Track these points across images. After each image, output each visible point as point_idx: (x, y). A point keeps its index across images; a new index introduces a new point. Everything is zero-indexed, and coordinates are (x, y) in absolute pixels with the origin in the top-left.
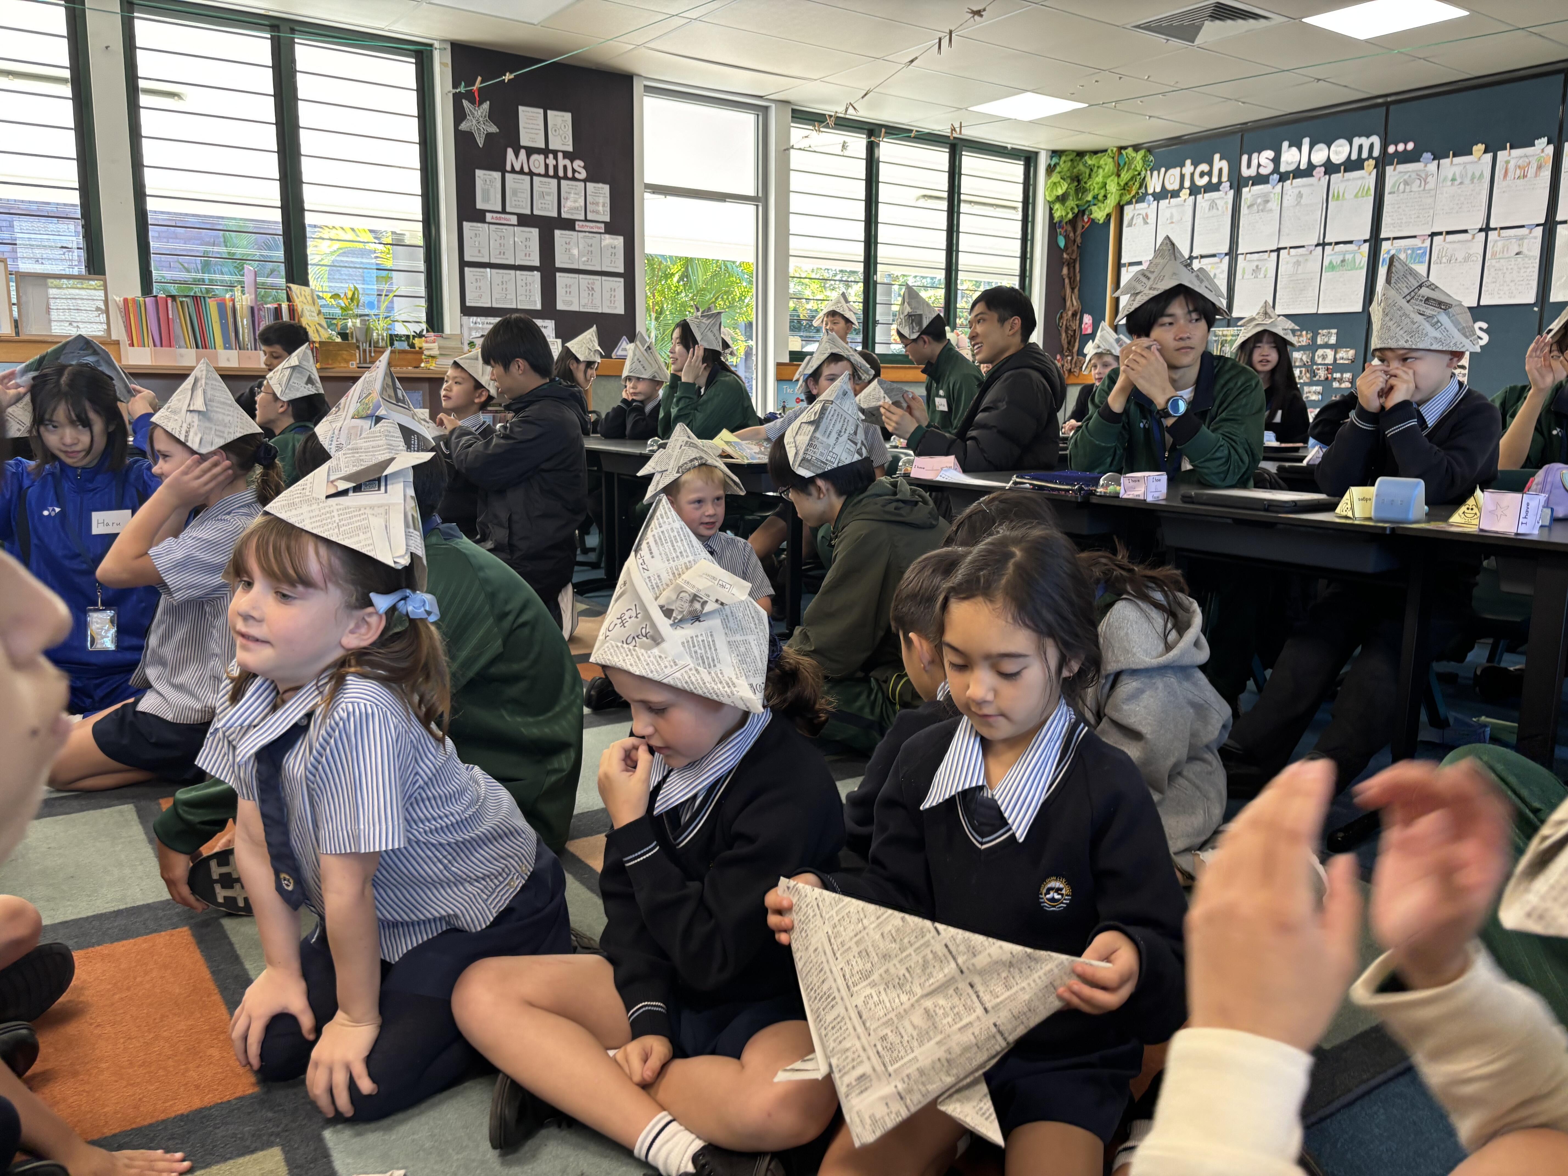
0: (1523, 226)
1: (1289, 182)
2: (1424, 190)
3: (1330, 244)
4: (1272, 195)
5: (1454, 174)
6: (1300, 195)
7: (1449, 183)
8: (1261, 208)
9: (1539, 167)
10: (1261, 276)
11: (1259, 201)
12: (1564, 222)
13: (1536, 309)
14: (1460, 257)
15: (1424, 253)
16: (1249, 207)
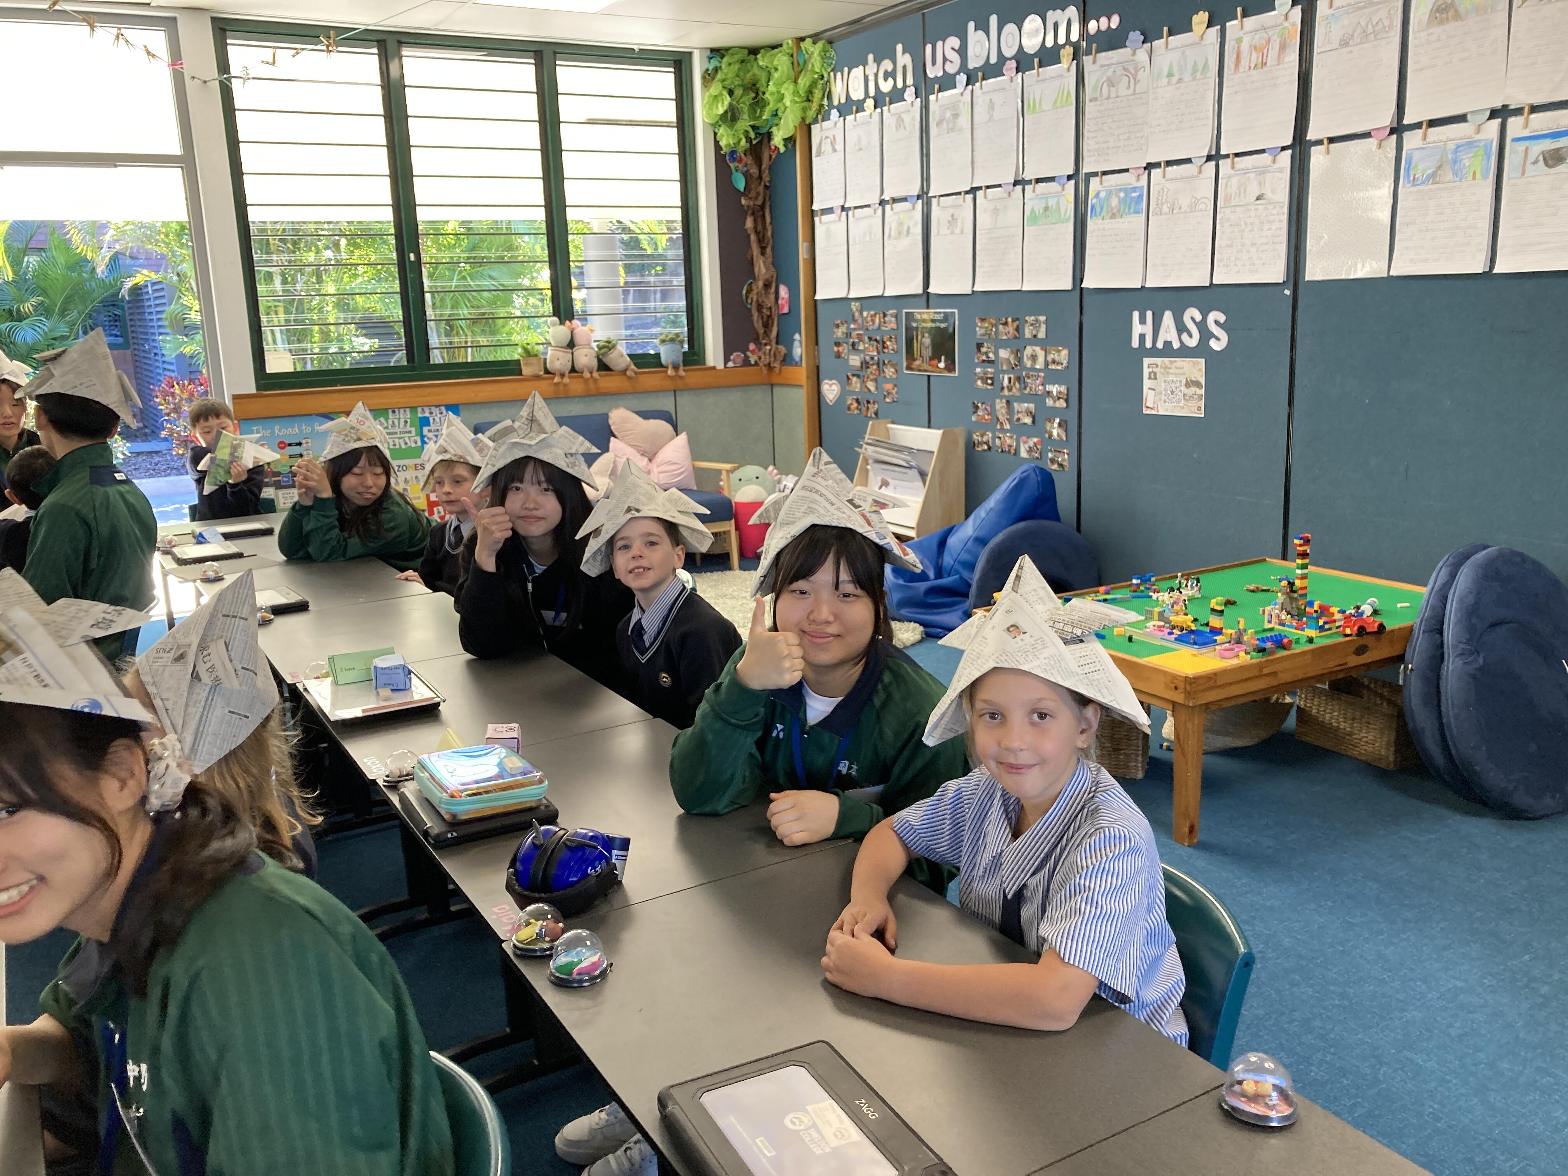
0: (1263, 151)
1: (978, 84)
2: (1134, 94)
3: (1029, 182)
4: (961, 105)
5: (1171, 66)
6: (992, 106)
7: (1165, 81)
8: (951, 125)
9: (1283, 47)
10: (958, 231)
11: (948, 115)
12: (1319, 142)
13: (1287, 292)
14: (1185, 202)
15: (1140, 197)
16: (938, 124)
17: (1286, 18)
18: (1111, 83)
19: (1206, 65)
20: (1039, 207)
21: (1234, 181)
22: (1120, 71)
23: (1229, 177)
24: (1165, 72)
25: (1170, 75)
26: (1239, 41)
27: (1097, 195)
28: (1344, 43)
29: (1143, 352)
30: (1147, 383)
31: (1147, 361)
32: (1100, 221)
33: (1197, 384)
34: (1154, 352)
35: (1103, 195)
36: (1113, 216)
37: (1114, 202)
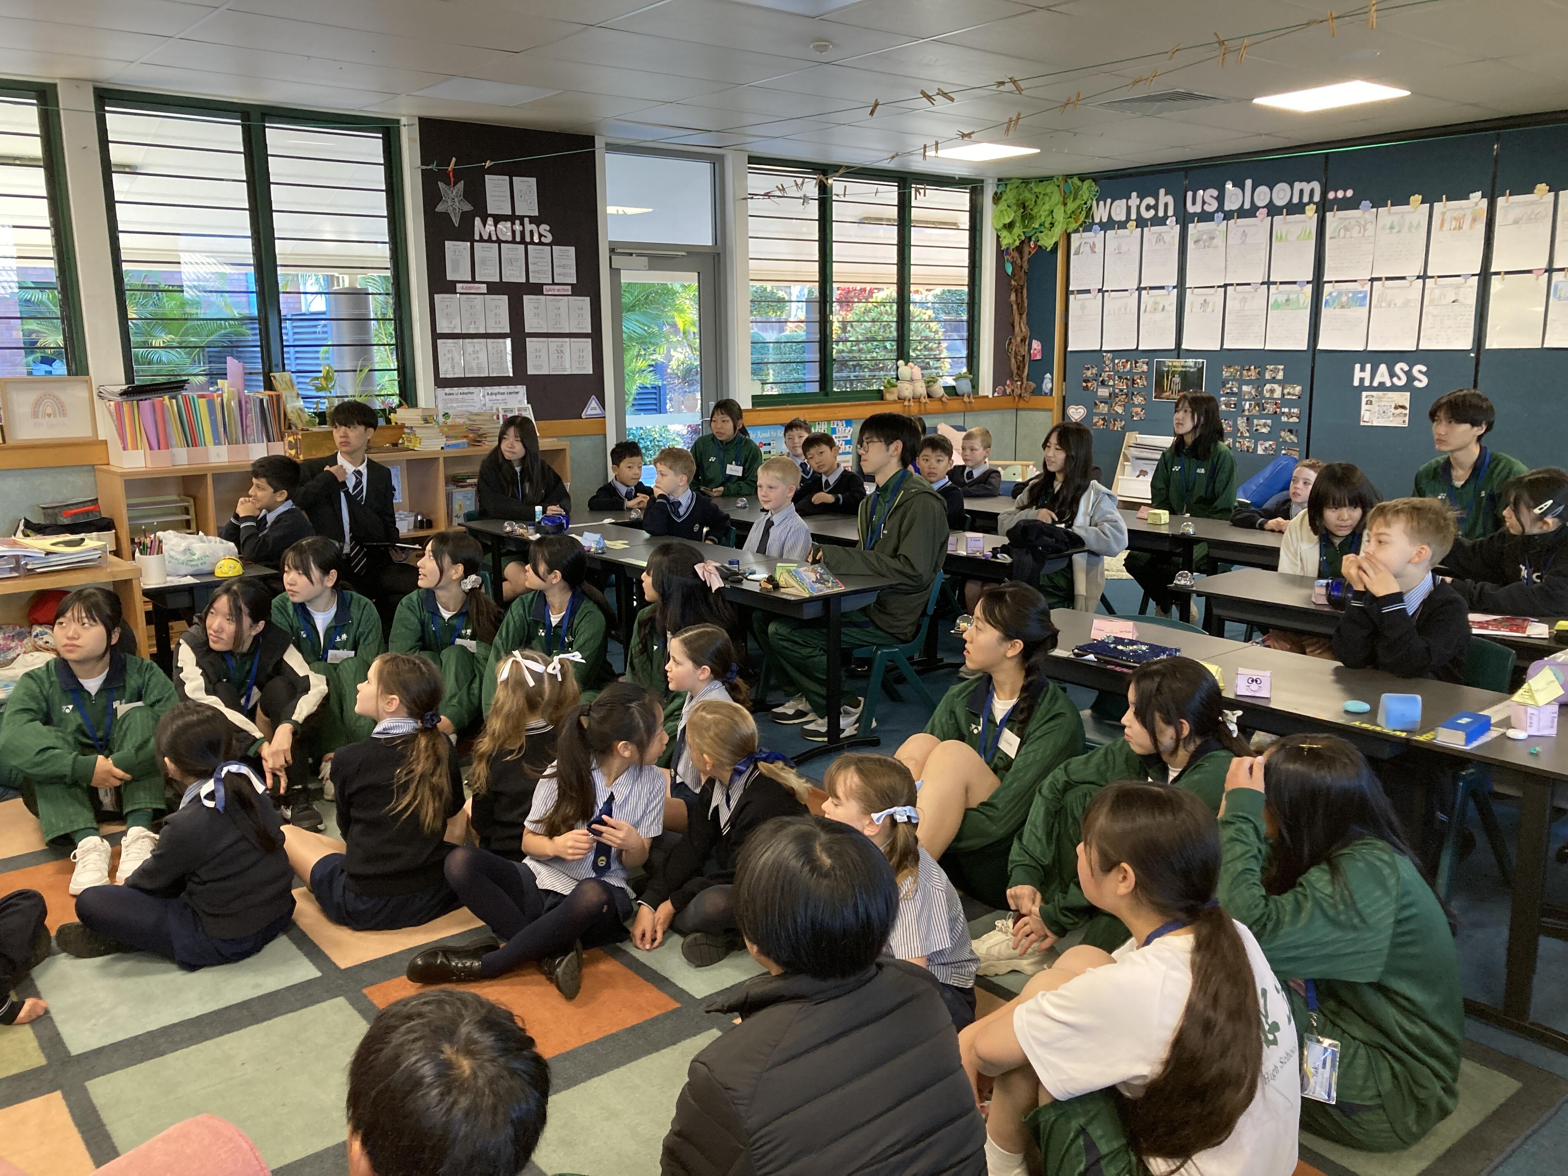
0: (1458, 276)
1: (1232, 221)
2: (1363, 236)
3: (1275, 283)
4: (1217, 232)
5: (1393, 223)
6: (1245, 235)
7: (1388, 231)
8: (1207, 244)
9: (1474, 220)
10: (1209, 310)
11: (1205, 237)
12: (1498, 273)
13: (1472, 355)
14: (1399, 302)
15: (1365, 297)
16: (1196, 242)
17: (1476, 204)
18: (1346, 229)
19: (1419, 225)
20: (1282, 298)
21: (1437, 292)
22: (1353, 222)
23: (1433, 289)
24: (1388, 226)
25: (1391, 228)
26: (1443, 214)
27: (1330, 294)
28: (1516, 222)
29: (1362, 388)
30: (1364, 407)
31: (1364, 394)
32: (1331, 309)
33: (1403, 407)
34: (1371, 388)
35: (1335, 294)
36: (1343, 307)
37: (1344, 299)
